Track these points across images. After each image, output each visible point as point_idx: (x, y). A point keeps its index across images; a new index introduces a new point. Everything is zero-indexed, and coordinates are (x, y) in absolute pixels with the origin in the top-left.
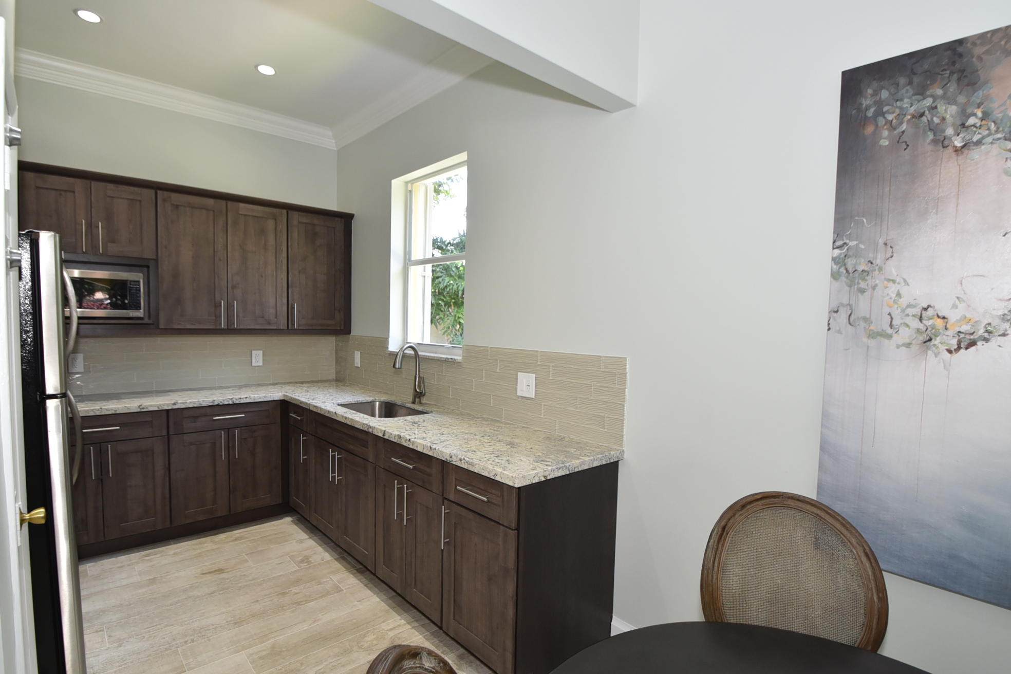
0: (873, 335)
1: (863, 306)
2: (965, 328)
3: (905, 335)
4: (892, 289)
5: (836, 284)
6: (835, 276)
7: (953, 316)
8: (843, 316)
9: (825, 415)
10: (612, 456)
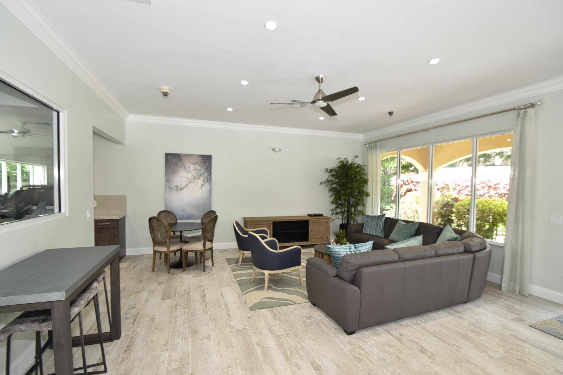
0: (171, 189)
1: (170, 185)
2: (181, 188)
3: (175, 189)
4: (173, 183)
5: (166, 182)
6: (166, 181)
7: (180, 187)
8: (167, 187)
9: (166, 201)
10: (124, 216)
